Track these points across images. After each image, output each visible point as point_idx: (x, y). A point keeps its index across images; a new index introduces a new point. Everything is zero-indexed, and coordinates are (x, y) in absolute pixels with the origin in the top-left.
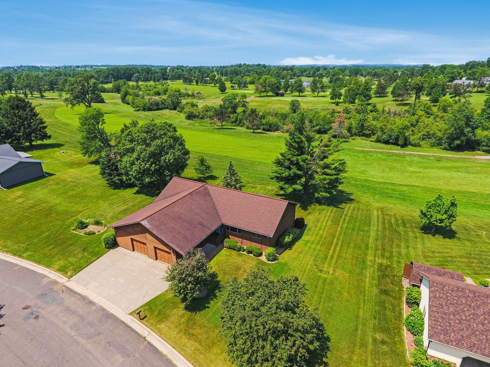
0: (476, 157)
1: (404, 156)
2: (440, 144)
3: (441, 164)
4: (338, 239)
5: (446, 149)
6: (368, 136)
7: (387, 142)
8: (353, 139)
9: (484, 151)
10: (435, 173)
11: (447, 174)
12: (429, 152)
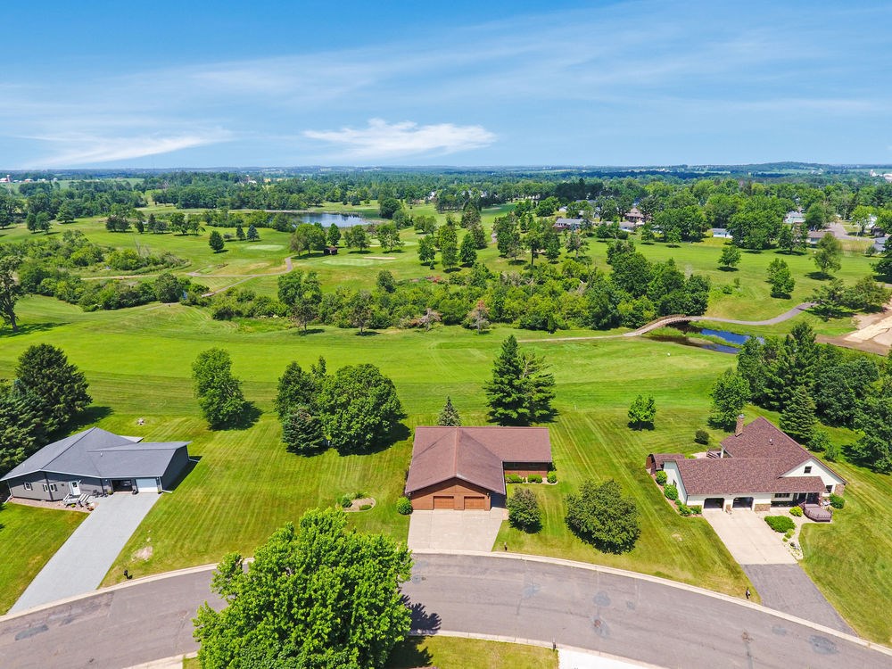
0: (625, 335)
1: (560, 345)
2: (587, 324)
3: (601, 350)
4: (581, 452)
5: (594, 329)
6: (509, 321)
7: (533, 328)
8: (494, 328)
9: (628, 326)
10: (602, 363)
11: (612, 362)
12: (581, 336)
